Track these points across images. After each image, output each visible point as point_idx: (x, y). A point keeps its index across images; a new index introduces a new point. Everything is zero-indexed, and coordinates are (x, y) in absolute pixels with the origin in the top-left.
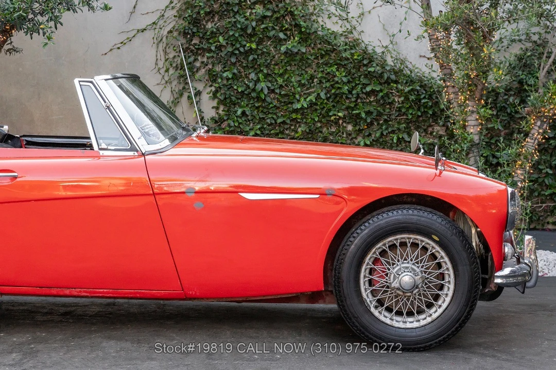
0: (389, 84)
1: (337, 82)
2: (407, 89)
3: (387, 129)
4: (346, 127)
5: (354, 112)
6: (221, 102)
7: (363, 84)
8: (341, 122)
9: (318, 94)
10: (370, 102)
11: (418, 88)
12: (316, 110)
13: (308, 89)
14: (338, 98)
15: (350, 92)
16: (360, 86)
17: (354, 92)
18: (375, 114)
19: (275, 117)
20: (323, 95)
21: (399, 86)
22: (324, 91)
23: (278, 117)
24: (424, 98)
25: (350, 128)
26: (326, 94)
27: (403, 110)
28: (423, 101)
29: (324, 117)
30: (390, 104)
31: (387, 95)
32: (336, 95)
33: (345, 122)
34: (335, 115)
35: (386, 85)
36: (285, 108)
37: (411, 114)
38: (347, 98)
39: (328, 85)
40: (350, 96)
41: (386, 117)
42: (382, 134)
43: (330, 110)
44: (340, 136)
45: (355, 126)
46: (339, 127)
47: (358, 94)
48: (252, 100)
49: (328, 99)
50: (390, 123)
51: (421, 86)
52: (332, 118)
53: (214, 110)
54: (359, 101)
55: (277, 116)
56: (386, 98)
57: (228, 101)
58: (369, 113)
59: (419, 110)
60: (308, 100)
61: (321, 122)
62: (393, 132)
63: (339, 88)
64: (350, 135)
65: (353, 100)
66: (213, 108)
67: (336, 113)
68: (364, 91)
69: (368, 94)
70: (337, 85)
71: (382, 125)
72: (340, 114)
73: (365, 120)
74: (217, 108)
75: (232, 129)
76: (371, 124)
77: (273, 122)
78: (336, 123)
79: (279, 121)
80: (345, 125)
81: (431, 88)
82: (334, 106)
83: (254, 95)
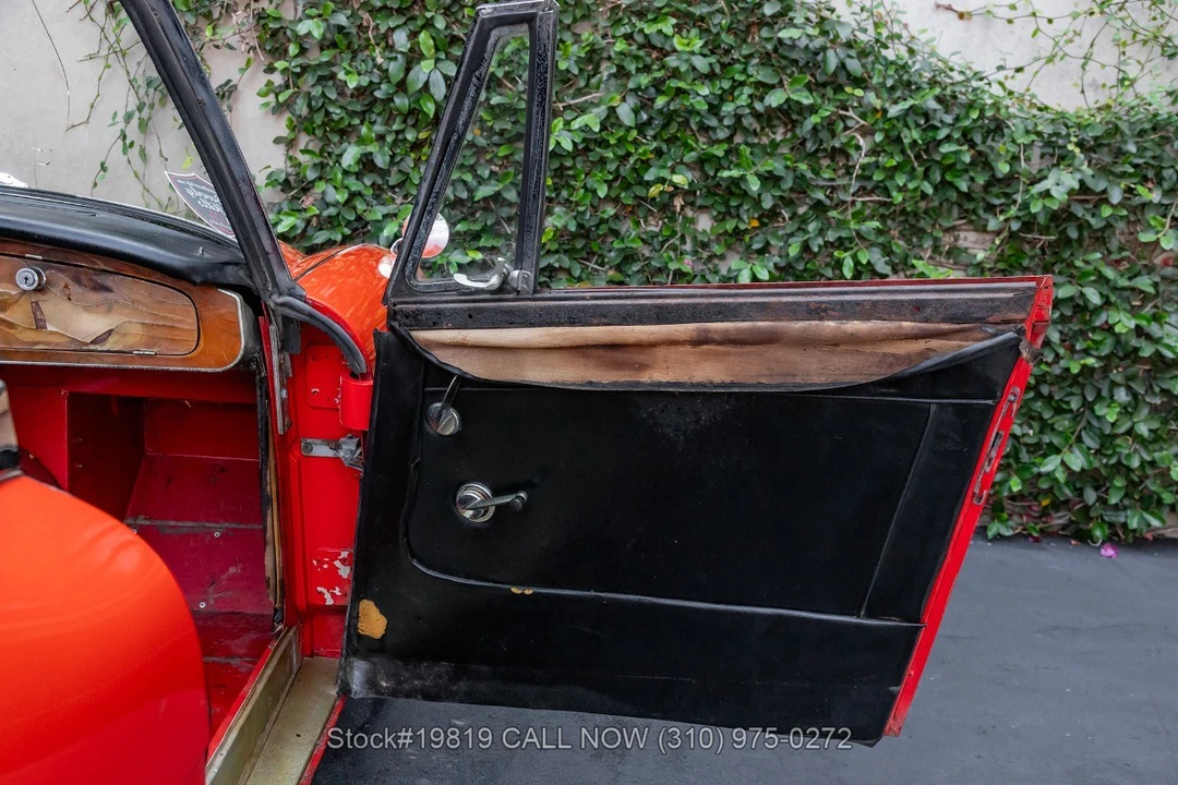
0: (839, 89)
1: (676, 73)
2: (894, 111)
3: (821, 232)
4: (692, 221)
5: (726, 174)
6: (301, 125)
7: (759, 84)
8: (678, 202)
9: (612, 110)
10: (774, 145)
11: (932, 104)
12: (603, 161)
13: (580, 92)
14: (673, 128)
15: (714, 109)
16: (747, 91)
17: (728, 108)
18: (788, 184)
19: (468, 177)
20: (625, 113)
21: (872, 98)
22: (632, 101)
23: (481, 181)
24: (948, 138)
25: (705, 223)
26: (636, 112)
27: (878, 177)
28: (945, 149)
29: (627, 186)
30: (834, 153)
31: (829, 125)
32: (669, 117)
33: (692, 204)
34: (662, 181)
35: (830, 92)
36: (503, 152)
37: (900, 189)
38: (705, 129)
39: (644, 80)
40: (713, 122)
41: (820, 195)
42: (806, 247)
43: (646, 164)
44: (674, 249)
45: (721, 218)
46: (673, 219)
47: (738, 118)
48: (398, 120)
49: (641, 128)
50: (833, 214)
51: (939, 99)
52: (654, 191)
53: (282, 148)
54: (738, 139)
55: (476, 176)
56: (824, 135)
57: (319, 119)
58: (770, 179)
59: (926, 176)
60: (576, 125)
61: (616, 201)
62: (841, 244)
63: (679, 92)
64: (704, 245)
65: (722, 134)
66: (278, 141)
67: (665, 173)
68: (759, 106)
69: (768, 118)
70: (674, 83)
71: (804, 220)
72: (678, 179)
73: (757, 202)
74: (290, 143)
75: (332, 211)
76: (773, 214)
77: (464, 195)
78: (665, 207)
79: (483, 192)
80: (689, 213)
81: (970, 106)
82: (659, 153)
83: (401, 102)
